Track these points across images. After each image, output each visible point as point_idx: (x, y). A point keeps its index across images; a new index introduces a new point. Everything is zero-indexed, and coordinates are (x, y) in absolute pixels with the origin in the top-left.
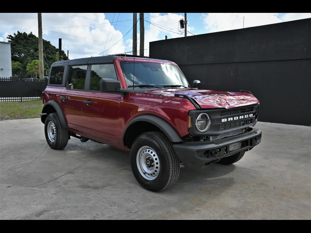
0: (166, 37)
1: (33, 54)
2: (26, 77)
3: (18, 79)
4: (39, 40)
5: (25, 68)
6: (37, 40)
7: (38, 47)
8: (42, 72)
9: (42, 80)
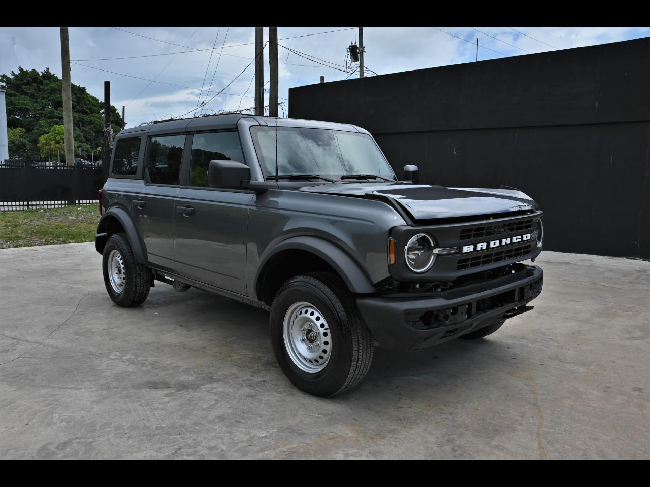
0: (322, 78)
1: (51, 112)
2: (38, 161)
3: (20, 164)
4: (64, 85)
5: (35, 141)
6: (59, 84)
7: (62, 97)
8: (70, 150)
9: (71, 167)
